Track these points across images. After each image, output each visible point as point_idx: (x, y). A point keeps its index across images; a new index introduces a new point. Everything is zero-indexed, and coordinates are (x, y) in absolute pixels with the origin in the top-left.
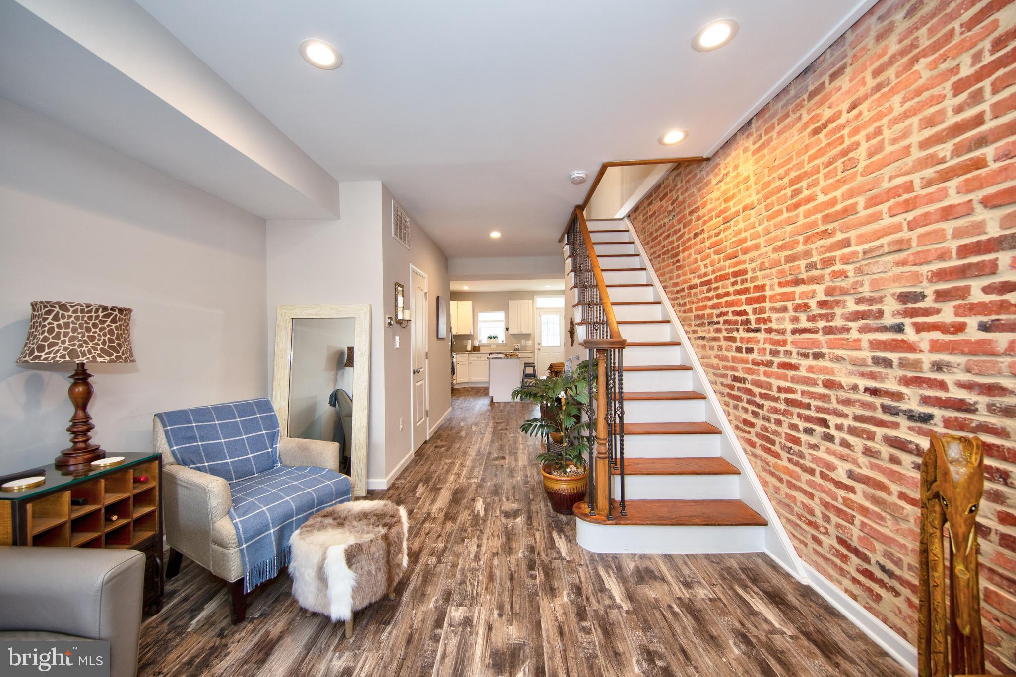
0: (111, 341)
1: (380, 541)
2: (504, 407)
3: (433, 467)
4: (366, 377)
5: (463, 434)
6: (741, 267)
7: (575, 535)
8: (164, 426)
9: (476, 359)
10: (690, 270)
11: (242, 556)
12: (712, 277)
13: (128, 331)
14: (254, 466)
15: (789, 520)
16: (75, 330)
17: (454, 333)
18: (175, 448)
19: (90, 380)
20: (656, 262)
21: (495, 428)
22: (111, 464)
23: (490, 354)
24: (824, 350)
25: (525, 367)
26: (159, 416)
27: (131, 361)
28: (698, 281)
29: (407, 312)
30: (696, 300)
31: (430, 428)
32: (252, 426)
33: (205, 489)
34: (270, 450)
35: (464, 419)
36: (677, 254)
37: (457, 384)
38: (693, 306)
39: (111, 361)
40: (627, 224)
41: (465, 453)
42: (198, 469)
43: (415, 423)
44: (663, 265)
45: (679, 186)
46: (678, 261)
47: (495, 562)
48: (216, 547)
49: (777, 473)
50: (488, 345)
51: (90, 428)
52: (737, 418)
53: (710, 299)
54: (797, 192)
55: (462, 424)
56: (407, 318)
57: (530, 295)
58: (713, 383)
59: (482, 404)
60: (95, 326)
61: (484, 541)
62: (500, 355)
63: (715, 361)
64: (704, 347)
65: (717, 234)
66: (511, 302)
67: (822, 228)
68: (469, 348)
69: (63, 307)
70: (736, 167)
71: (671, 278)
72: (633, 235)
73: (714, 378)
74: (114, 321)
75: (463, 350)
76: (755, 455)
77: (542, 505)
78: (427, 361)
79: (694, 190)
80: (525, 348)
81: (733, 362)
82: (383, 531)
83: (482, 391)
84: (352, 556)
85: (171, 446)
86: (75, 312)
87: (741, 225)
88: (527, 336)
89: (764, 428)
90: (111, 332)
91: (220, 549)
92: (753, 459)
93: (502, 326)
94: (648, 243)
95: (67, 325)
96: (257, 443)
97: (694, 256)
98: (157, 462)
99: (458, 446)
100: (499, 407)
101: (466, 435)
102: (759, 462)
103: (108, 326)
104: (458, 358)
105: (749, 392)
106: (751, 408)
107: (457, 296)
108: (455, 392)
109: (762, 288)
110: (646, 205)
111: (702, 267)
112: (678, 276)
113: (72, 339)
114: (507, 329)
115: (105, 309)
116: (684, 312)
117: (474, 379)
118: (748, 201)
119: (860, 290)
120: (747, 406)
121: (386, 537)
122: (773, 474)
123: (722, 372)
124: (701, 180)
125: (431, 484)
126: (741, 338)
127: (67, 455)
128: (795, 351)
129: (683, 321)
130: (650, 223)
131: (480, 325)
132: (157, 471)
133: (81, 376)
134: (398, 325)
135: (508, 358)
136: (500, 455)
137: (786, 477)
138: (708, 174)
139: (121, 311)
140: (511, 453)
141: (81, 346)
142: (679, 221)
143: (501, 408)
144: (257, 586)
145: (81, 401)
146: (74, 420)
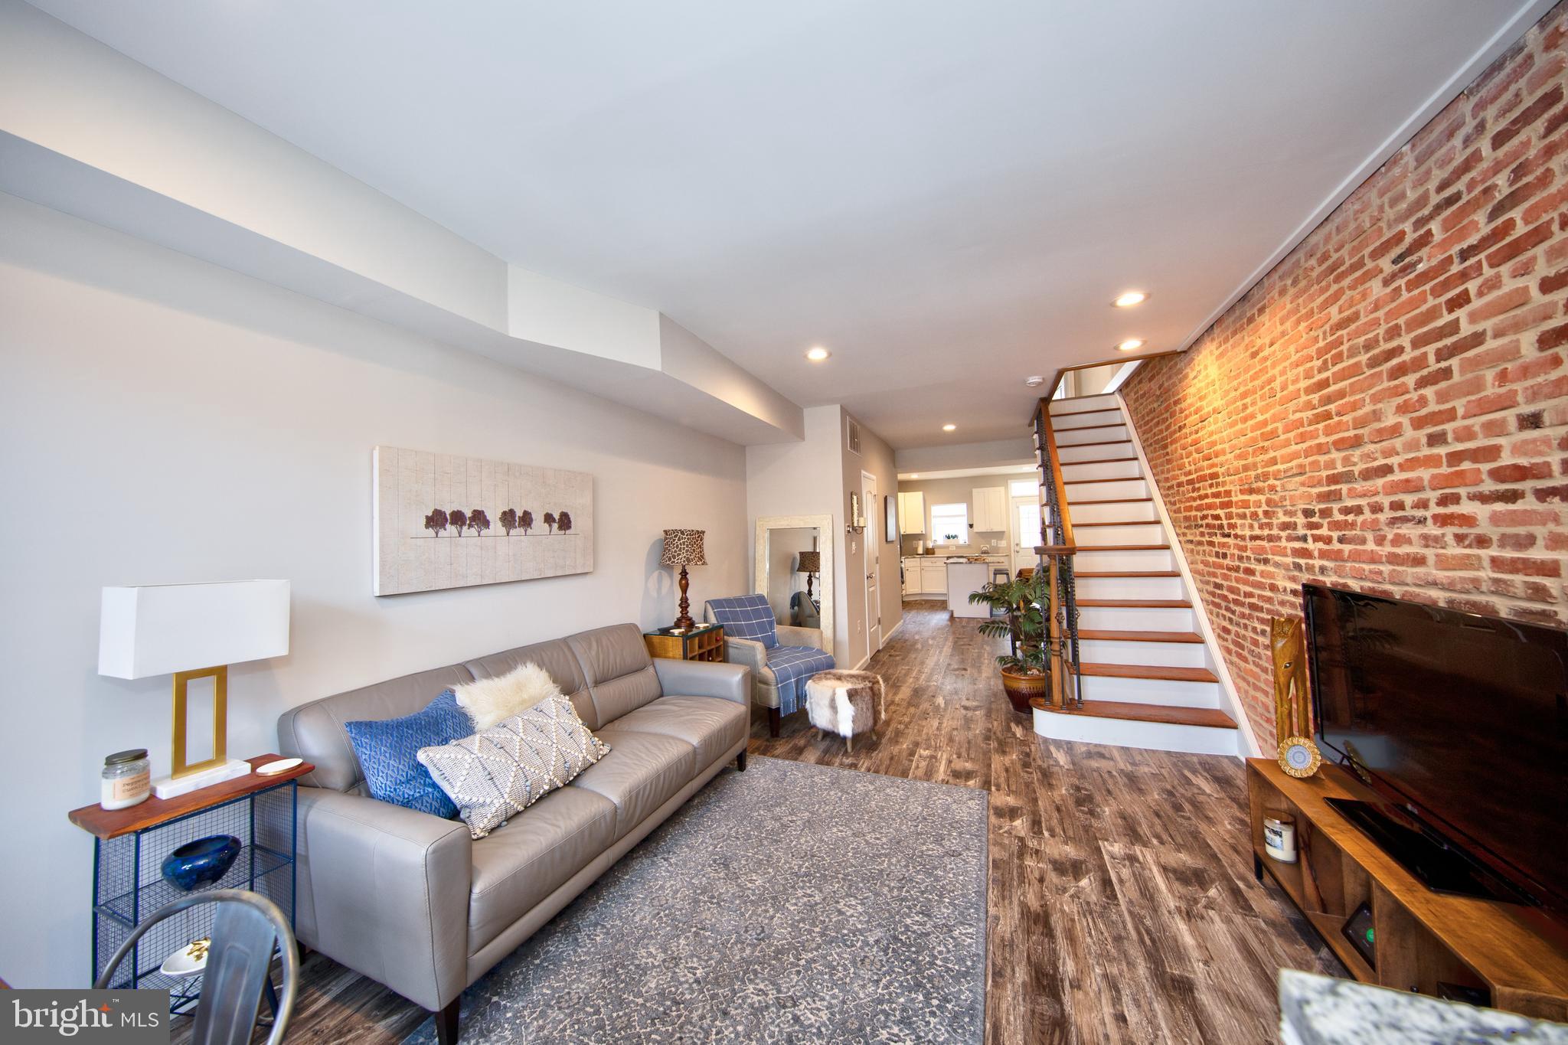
0: (701, 552)
1: (868, 690)
2: (968, 623)
3: (890, 671)
4: (831, 580)
5: (919, 646)
6: (1214, 470)
7: (1032, 723)
8: (713, 610)
9: (931, 564)
10: (1178, 465)
11: (778, 692)
12: (1194, 476)
15: (1255, 721)
16: (687, 546)
17: (902, 533)
19: (688, 576)
20: (1149, 450)
21: (955, 643)
22: (703, 627)
23: (948, 558)
24: (1270, 557)
25: (995, 574)
26: (708, 602)
28: (1184, 479)
29: (861, 519)
30: (1184, 500)
31: (883, 637)
33: (752, 647)
34: (770, 634)
35: (918, 633)
36: (1165, 447)
37: (907, 595)
38: (1182, 506)
40: (1118, 401)
41: (922, 663)
43: (870, 628)
44: (1155, 455)
45: (1165, 370)
46: (1167, 454)
47: (955, 733)
48: (761, 685)
49: (1246, 677)
50: (947, 547)
51: (688, 604)
52: (1219, 625)
53: (1194, 499)
54: (1245, 407)
55: (917, 637)
56: (862, 525)
57: (1005, 479)
58: (1200, 590)
59: (940, 618)
60: (695, 542)
61: (945, 721)
62: (961, 560)
63: (1201, 567)
64: (1192, 551)
65: (1197, 432)
66: (975, 491)
67: (1261, 445)
68: (920, 551)
69: (682, 533)
70: (1206, 367)
71: (1163, 472)
72: (1125, 415)
73: (1201, 586)
74: (697, 539)
75: (913, 553)
76: (1232, 663)
77: (1003, 706)
78: (878, 565)
79: (1175, 379)
80: (996, 550)
81: (1214, 568)
82: (869, 685)
83: (938, 604)
84: (852, 695)
86: (687, 535)
87: (1213, 428)
88: (1000, 535)
89: (1237, 635)
90: (701, 547)
91: (765, 686)
92: (1230, 666)
93: (963, 523)
94: (1140, 427)
96: (762, 628)
97: (1180, 451)
98: (722, 630)
99: (914, 656)
100: (961, 622)
101: (923, 647)
102: (1234, 668)
103: (700, 543)
104: (909, 563)
105: (1225, 598)
106: (1228, 614)
107: (905, 486)
108: (907, 605)
109: (1228, 493)
110: (1136, 382)
111: (1187, 465)
112: (1168, 471)
113: (687, 551)
114: (971, 526)
115: (698, 532)
116: (1175, 512)
117: (927, 590)
118: (1216, 404)
119: (1284, 503)
120: (1225, 613)
121: (871, 689)
122: (1244, 679)
123: (1207, 578)
124: (1180, 371)
125: (890, 683)
126: (1219, 543)
127: (679, 620)
128: (1252, 556)
129: (1175, 522)
130: (1142, 404)
131: (934, 521)
132: (721, 635)
133: (684, 574)
134: (854, 532)
135: (971, 563)
136: (962, 667)
137: (1251, 680)
138: (1186, 367)
139: (702, 532)
140: (973, 666)
142: (1166, 410)
143: (964, 624)
144: (787, 712)
145: (684, 588)
146: (681, 600)
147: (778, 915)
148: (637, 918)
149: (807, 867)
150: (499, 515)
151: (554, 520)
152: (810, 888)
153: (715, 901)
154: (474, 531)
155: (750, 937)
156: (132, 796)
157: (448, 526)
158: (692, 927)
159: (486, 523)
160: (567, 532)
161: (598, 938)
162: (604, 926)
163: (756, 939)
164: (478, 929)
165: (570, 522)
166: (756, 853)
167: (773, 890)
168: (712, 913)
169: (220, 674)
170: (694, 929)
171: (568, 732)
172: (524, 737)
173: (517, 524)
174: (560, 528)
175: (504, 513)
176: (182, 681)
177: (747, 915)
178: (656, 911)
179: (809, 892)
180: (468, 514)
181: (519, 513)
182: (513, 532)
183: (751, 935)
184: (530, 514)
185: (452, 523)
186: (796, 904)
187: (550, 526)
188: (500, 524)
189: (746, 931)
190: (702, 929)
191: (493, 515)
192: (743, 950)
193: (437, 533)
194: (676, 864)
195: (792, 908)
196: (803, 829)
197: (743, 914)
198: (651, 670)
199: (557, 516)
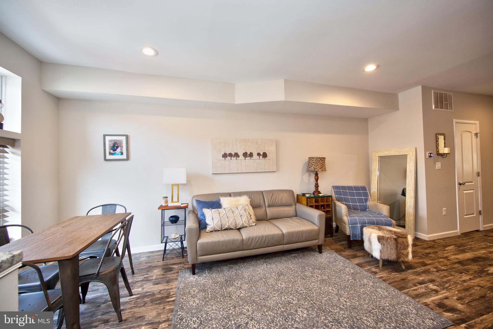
0: (321, 166)
1: (392, 239)
8: (334, 190)
11: (350, 228)
13: (325, 163)
14: (359, 208)
16: (315, 163)
18: (336, 196)
19: (318, 175)
22: (322, 195)
26: (333, 186)
27: (326, 171)
29: (446, 149)
31: (484, 224)
32: (359, 194)
33: (341, 207)
34: (365, 204)
39: (321, 171)
42: (342, 203)
43: (462, 215)
48: (343, 224)
51: (318, 186)
56: (446, 152)
60: (318, 162)
69: (313, 158)
74: (322, 161)
84: (380, 238)
85: (335, 195)
86: (315, 159)
90: (321, 164)
91: (344, 224)
95: (314, 162)
96: (360, 201)
98: (331, 198)
103: (321, 162)
113: (315, 165)
115: (320, 158)
121: (395, 239)
127: (314, 192)
132: (331, 200)
133: (317, 174)
134: (440, 156)
139: (323, 158)
141: (316, 167)
144: (354, 240)
145: (317, 180)
146: (315, 184)
147: (276, 297)
148: (245, 274)
149: (303, 292)
150: (242, 154)
151: (261, 155)
152: (296, 298)
153: (265, 282)
154: (235, 158)
155: (262, 297)
156: (165, 204)
157: (228, 157)
158: (253, 284)
159: (239, 156)
160: (266, 158)
161: (233, 273)
162: (237, 271)
163: (263, 298)
164: (199, 251)
165: (267, 155)
166: (293, 278)
167: (284, 291)
168: (261, 285)
169: (178, 185)
170: (252, 285)
171: (241, 215)
172: (227, 213)
173: (248, 156)
174: (263, 157)
175: (244, 153)
176: (173, 185)
177: (269, 291)
178: (250, 275)
179: (294, 299)
180: (233, 154)
181: (249, 153)
182: (246, 158)
183: (263, 296)
184: (252, 153)
185: (229, 156)
186: (285, 299)
187: (259, 156)
188: (243, 156)
189: (263, 295)
190: (254, 286)
191: (241, 154)
192: (257, 298)
193: (225, 159)
194: (268, 268)
195: (283, 299)
196: (318, 281)
197: (268, 290)
198: (294, 207)
199: (262, 154)
